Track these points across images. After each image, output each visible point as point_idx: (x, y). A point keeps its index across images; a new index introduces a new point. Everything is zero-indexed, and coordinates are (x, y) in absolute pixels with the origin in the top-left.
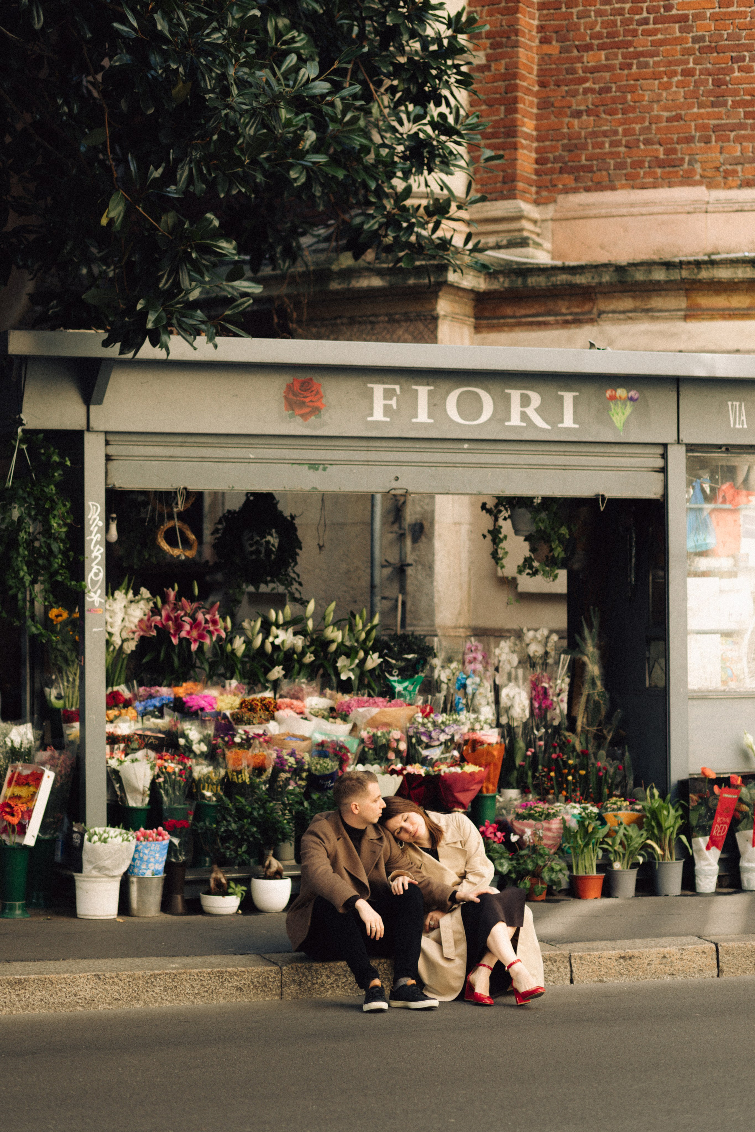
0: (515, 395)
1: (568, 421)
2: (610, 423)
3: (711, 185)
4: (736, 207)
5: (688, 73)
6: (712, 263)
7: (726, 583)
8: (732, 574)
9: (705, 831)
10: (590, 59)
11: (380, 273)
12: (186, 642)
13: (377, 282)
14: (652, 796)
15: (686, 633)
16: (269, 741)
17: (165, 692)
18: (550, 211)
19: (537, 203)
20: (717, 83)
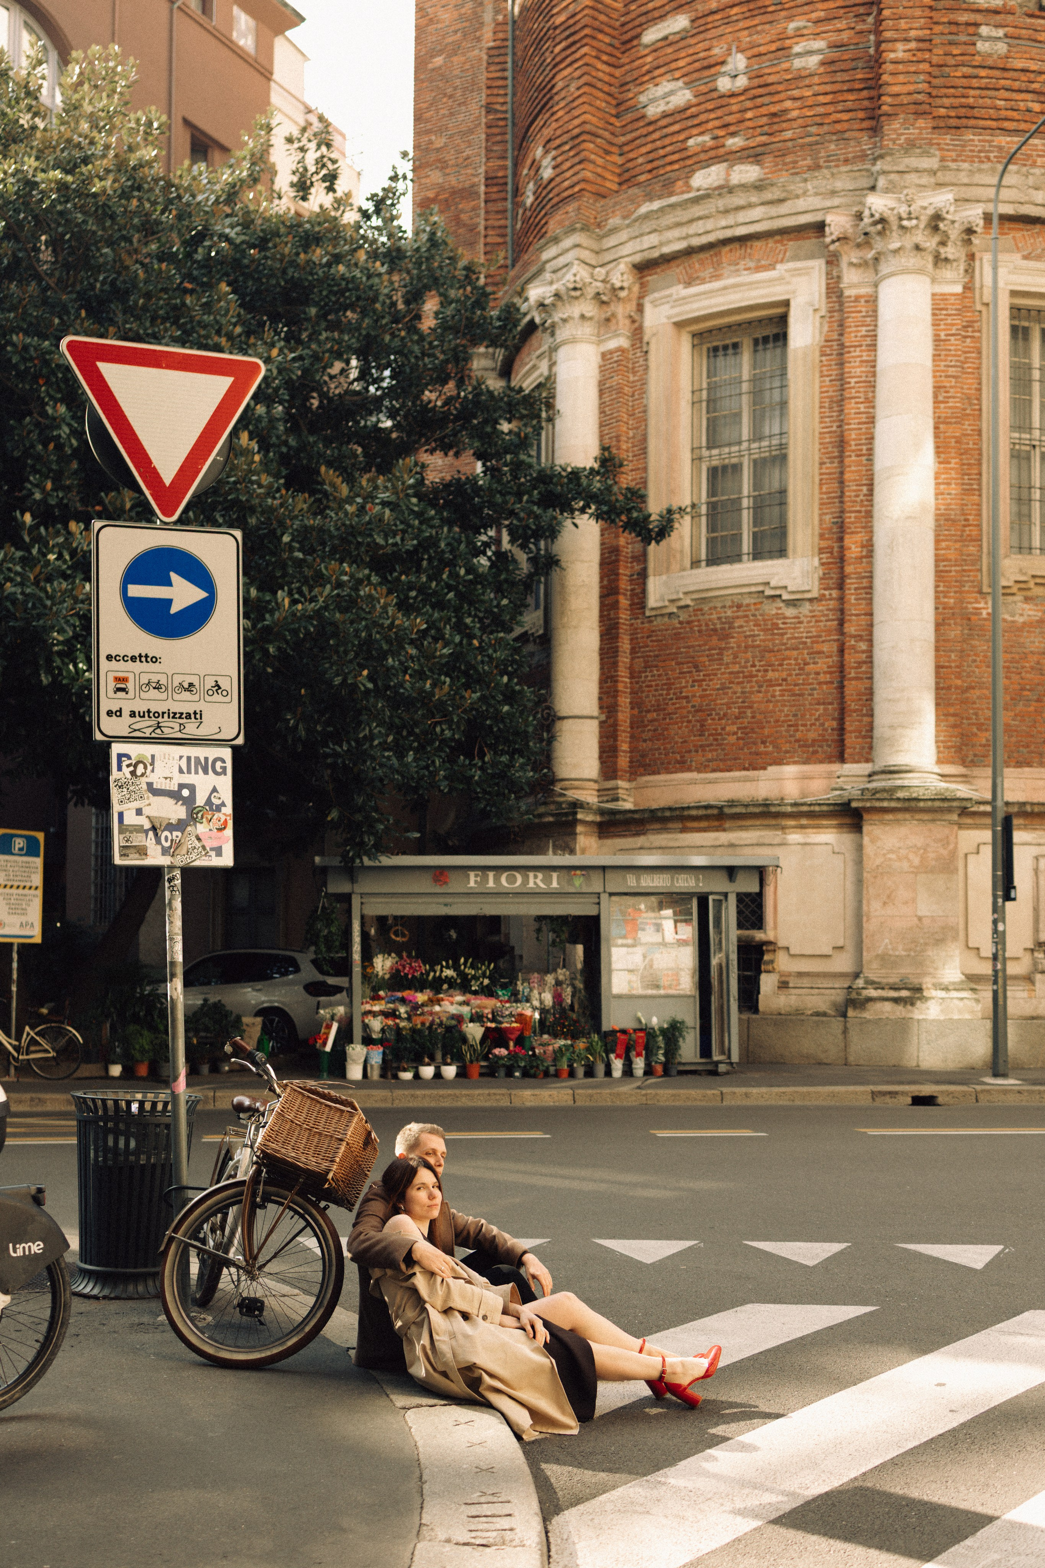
0: (531, 875)
1: (555, 884)
2: (573, 885)
3: (699, 771)
5: (689, 722)
7: (630, 950)
8: (633, 946)
9: (613, 1051)
10: (650, 716)
11: (552, 815)
12: (406, 975)
13: (551, 819)
14: (594, 1037)
16: (431, 1013)
17: (399, 994)
18: (634, 784)
19: (630, 781)
20: (702, 726)
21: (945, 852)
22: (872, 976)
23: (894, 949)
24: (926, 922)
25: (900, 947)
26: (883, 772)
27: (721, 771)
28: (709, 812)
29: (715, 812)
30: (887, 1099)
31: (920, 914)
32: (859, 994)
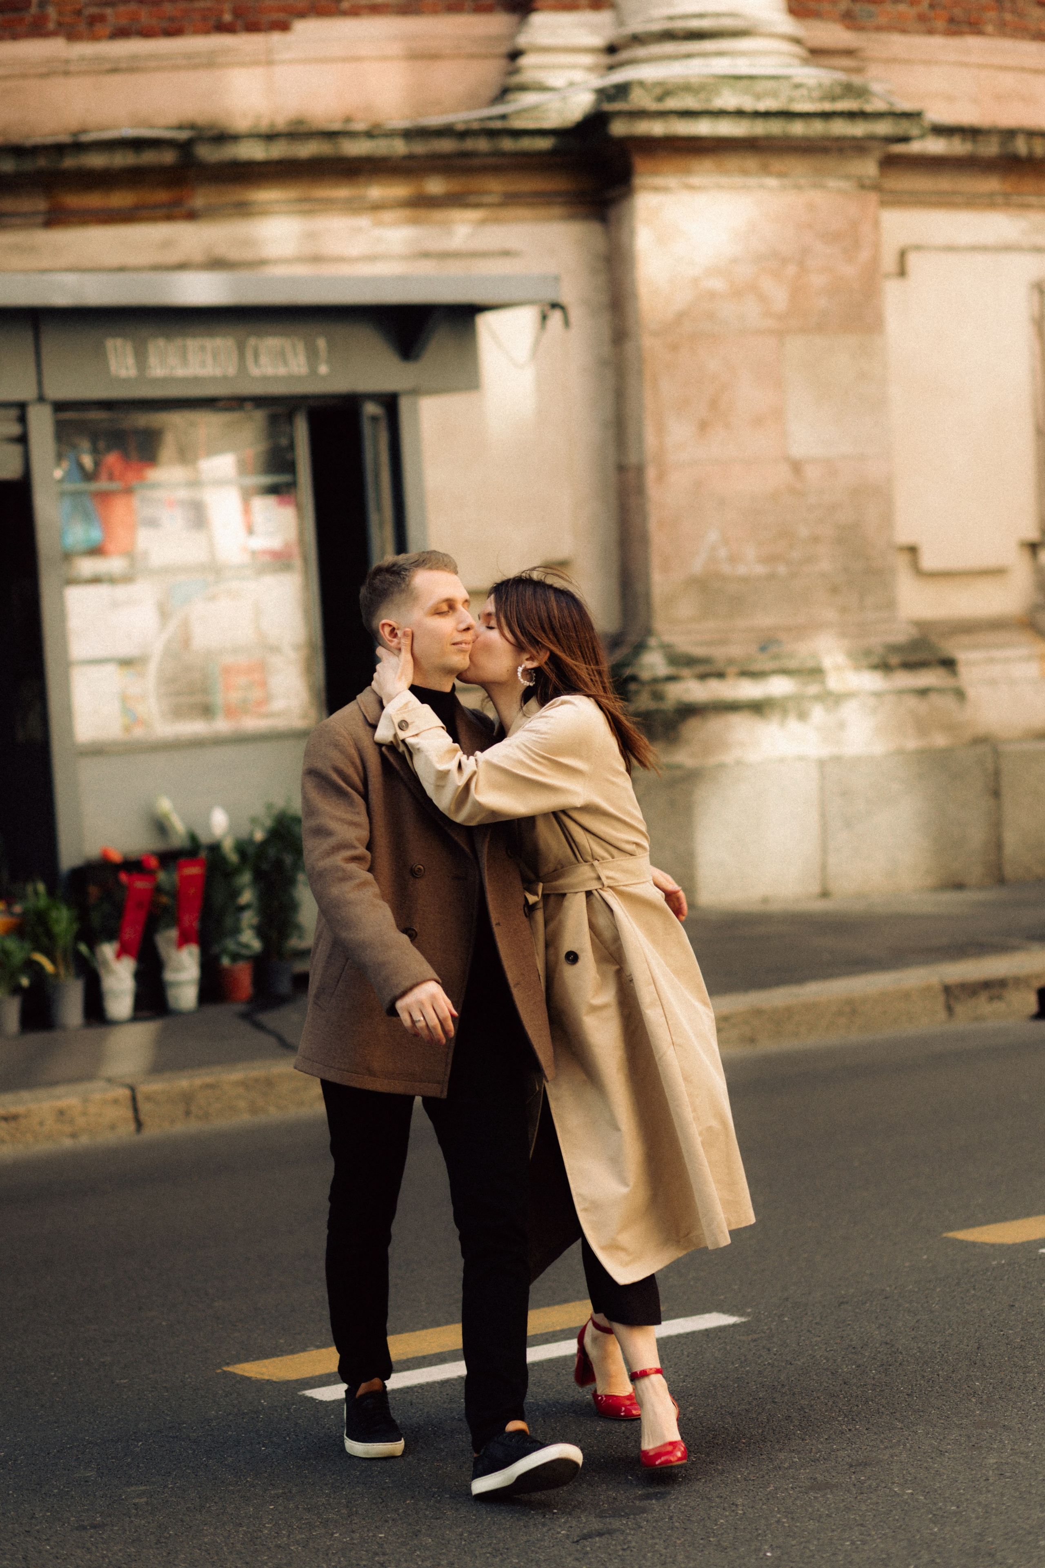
3: (72, 36)
4: (108, 66)
6: (78, 147)
7: (121, 592)
8: (127, 579)
14: (36, 893)
15: (67, 665)
21: (849, 271)
22: (685, 644)
23: (733, 559)
24: (812, 473)
25: (750, 552)
26: (669, 36)
27: (147, 33)
28: (149, 158)
29: (168, 157)
30: (983, 1006)
31: (798, 450)
32: (658, 696)
